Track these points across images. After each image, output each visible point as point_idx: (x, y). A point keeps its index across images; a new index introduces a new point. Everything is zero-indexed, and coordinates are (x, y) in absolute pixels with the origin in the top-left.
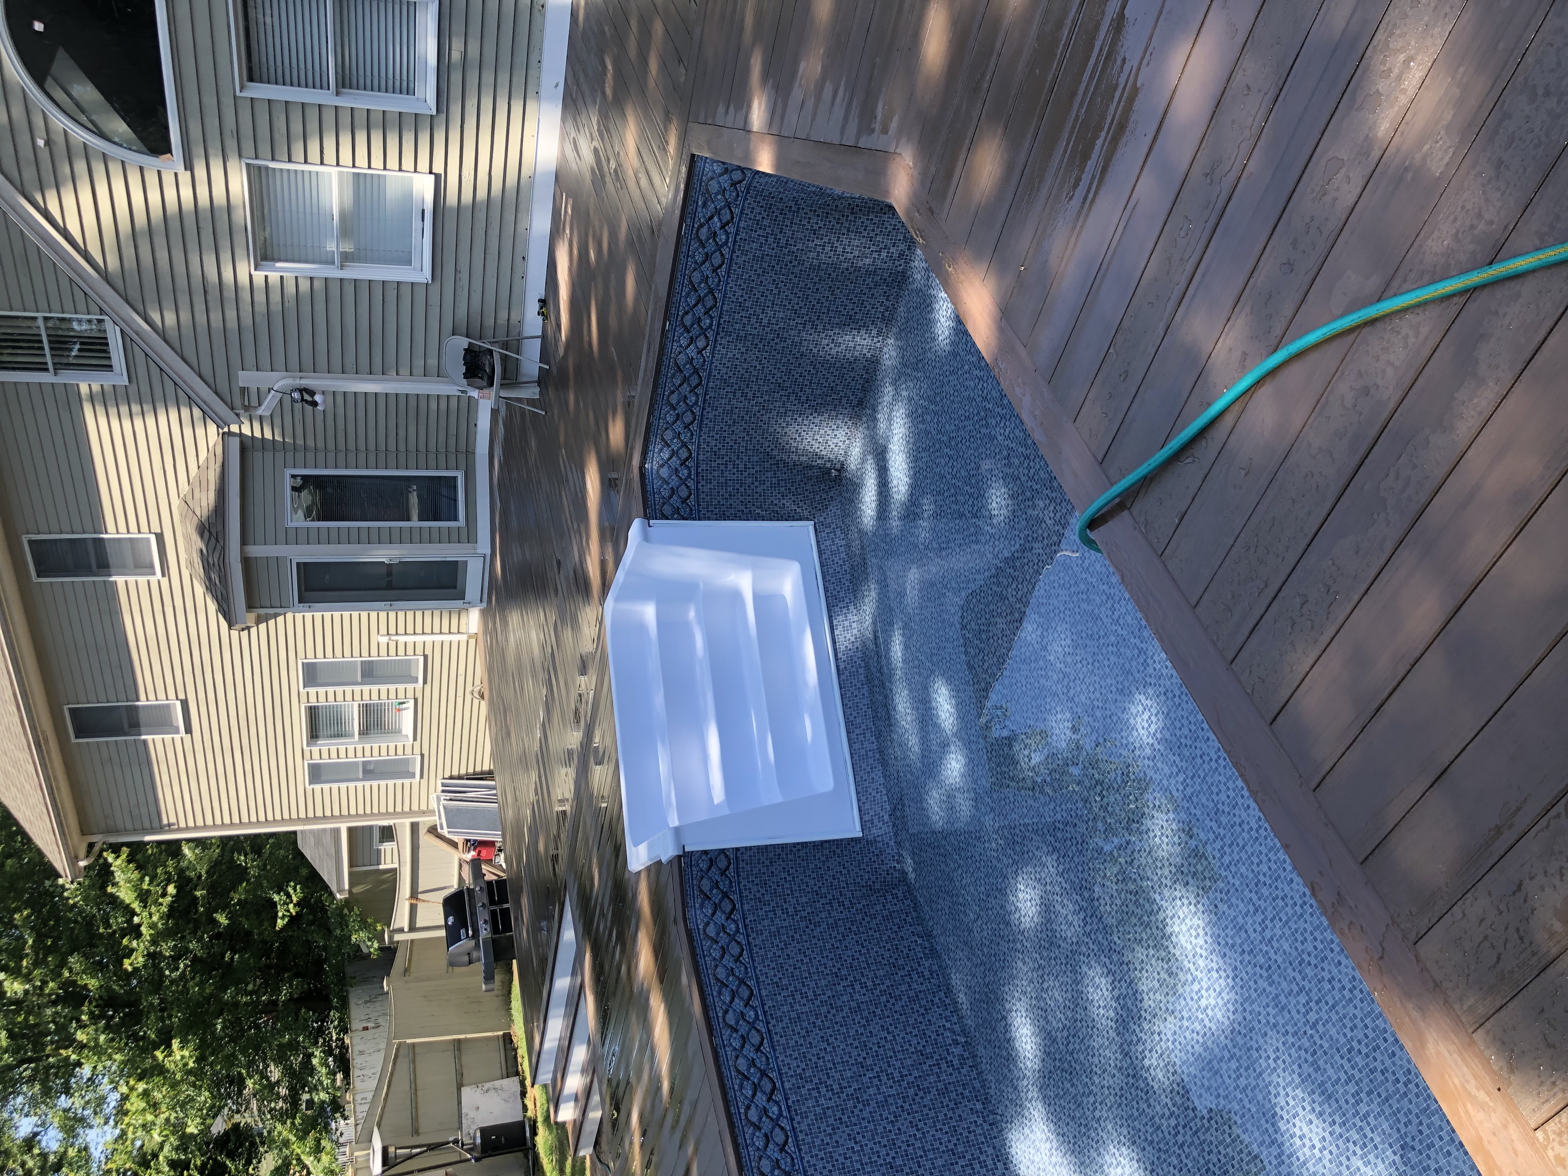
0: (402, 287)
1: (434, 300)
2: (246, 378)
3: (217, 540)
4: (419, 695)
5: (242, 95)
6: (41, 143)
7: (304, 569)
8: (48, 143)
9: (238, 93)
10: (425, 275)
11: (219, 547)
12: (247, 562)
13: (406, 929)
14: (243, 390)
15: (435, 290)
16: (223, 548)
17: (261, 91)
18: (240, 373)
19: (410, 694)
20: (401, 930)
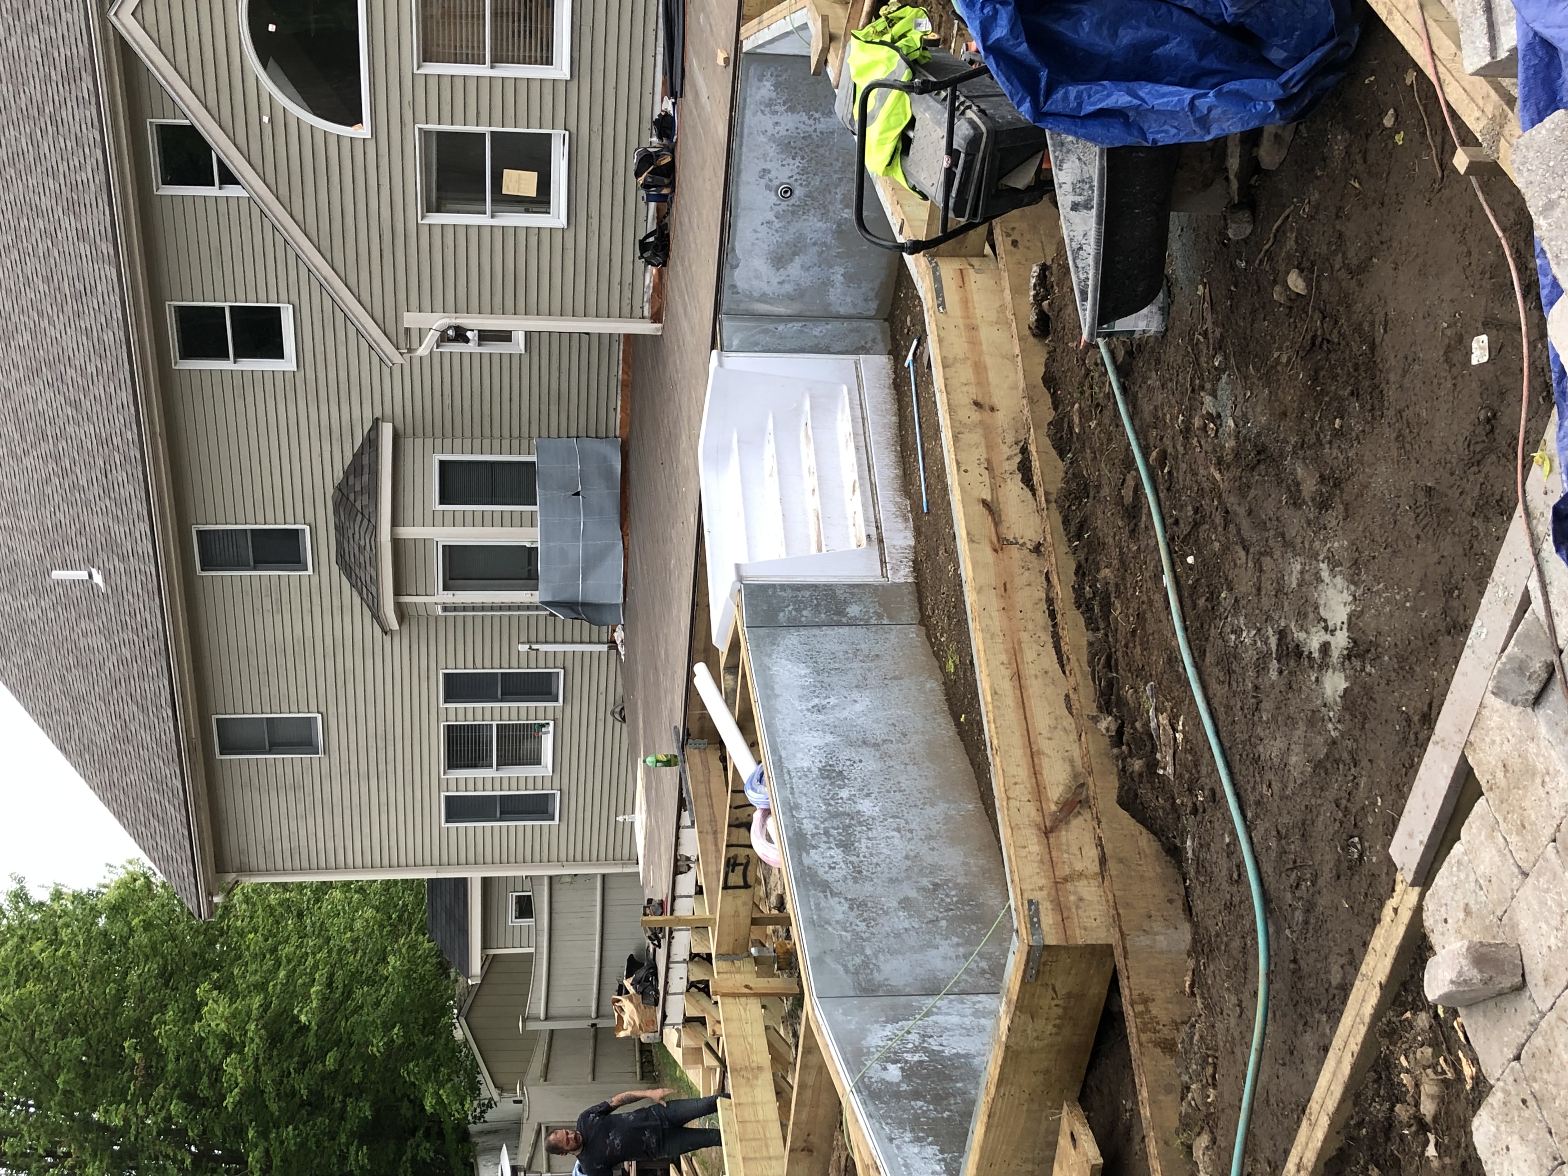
0: (542, 231)
1: (570, 244)
2: (411, 319)
3: (369, 520)
4: (559, 715)
5: (419, 72)
6: (266, 119)
7: (450, 551)
8: (271, 120)
9: (415, 71)
10: (562, 222)
11: (371, 527)
12: (396, 543)
13: (542, 1016)
14: (408, 330)
15: (569, 236)
16: (375, 527)
17: (434, 69)
18: (405, 314)
19: (550, 715)
20: (538, 1019)
